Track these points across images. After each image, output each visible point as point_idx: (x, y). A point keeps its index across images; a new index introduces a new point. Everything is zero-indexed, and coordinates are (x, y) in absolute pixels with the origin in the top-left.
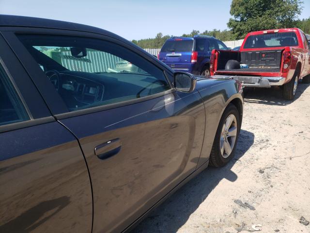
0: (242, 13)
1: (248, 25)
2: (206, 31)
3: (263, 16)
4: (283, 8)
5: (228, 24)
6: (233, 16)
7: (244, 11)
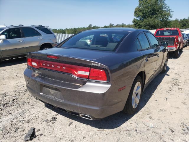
0: (141, 16)
1: (144, 22)
2: (118, 24)
3: (152, 18)
4: (163, 14)
5: (133, 21)
6: (136, 17)
7: (142, 15)
